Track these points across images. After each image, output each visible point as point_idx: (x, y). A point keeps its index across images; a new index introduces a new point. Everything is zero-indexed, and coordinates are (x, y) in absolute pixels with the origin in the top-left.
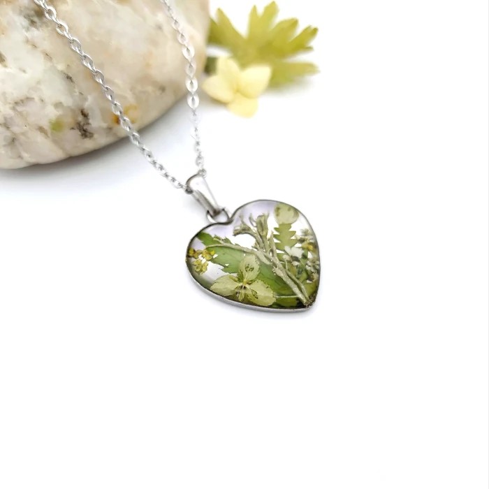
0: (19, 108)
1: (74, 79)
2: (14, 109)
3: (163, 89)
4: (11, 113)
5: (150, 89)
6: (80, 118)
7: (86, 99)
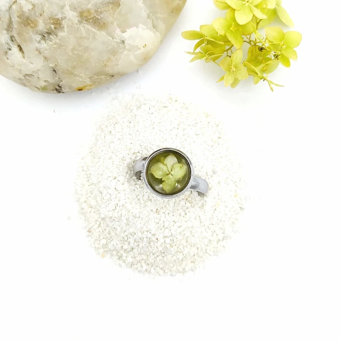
0: (27, 77)
1: (57, 72)
2: (24, 76)
4: (23, 78)
6: (57, 87)
7: (62, 81)
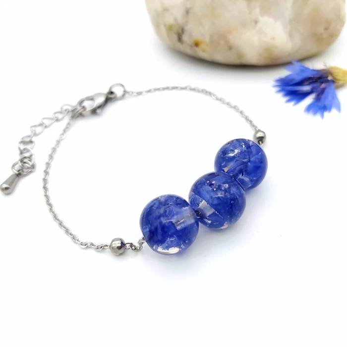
0: (164, 12)
1: (189, 13)
3: (230, 48)
4: (161, 12)
5: (222, 43)
6: (180, 31)
7: (187, 25)
